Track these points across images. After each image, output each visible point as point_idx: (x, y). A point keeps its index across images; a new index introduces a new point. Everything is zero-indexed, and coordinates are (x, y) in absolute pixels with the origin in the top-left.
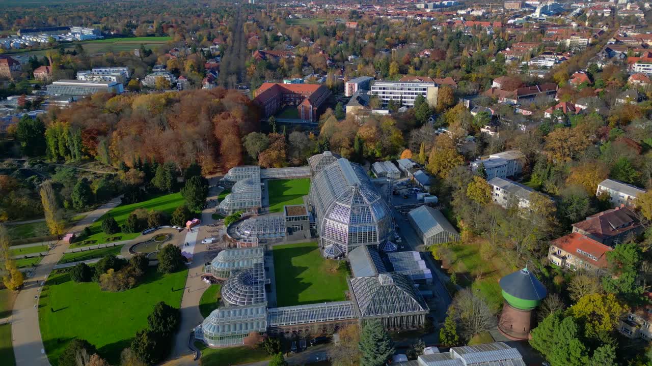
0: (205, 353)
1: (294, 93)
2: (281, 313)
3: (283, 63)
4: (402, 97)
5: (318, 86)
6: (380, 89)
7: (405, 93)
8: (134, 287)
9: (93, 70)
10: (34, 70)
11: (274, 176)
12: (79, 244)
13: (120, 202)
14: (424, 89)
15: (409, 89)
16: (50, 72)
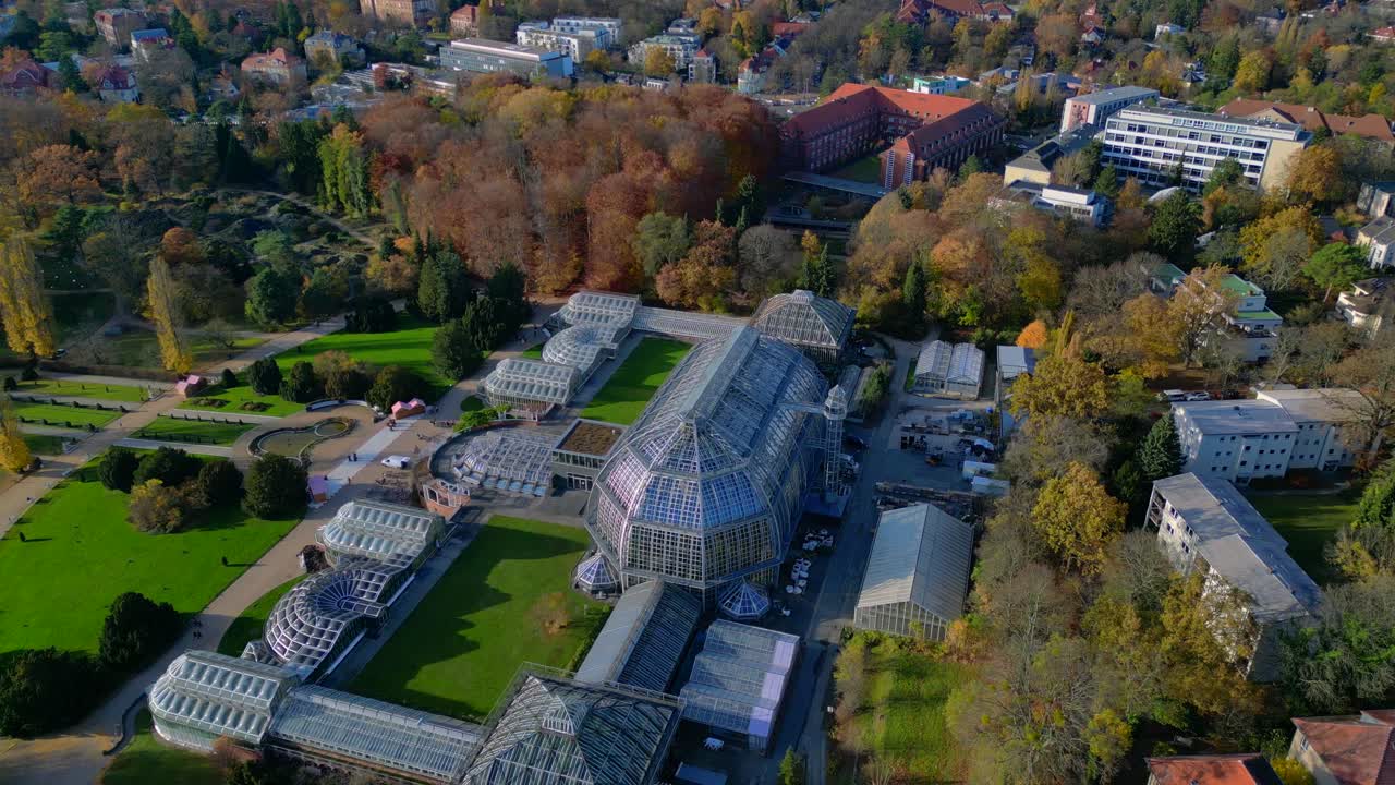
0: (138, 744)
1: (907, 115)
2: (320, 709)
3: (961, 33)
4: (1184, 159)
5: (966, 103)
6: (1131, 128)
7: (1200, 149)
8: (176, 530)
9: (555, 21)
10: (451, 12)
11: (663, 330)
12: (196, 403)
13: (343, 324)
14: (1261, 145)
15: (1214, 139)
16: (478, 18)
